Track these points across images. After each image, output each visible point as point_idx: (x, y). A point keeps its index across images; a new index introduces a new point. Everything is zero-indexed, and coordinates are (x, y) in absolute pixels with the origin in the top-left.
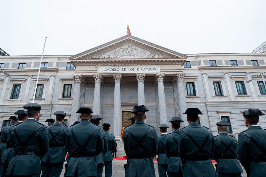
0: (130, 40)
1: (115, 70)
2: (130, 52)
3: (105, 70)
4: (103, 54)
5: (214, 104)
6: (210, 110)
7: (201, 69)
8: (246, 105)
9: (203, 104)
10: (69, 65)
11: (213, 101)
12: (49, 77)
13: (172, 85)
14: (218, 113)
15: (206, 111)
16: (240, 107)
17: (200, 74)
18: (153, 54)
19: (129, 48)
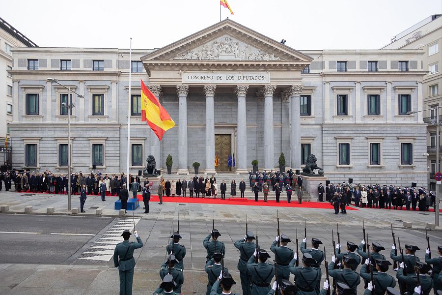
0: (230, 28)
1: (206, 78)
2: (229, 50)
3: (193, 77)
4: (189, 51)
5: (333, 127)
6: (327, 135)
7: (323, 75)
8: (375, 129)
9: (319, 127)
10: (135, 65)
11: (332, 123)
12: (108, 84)
13: (280, 100)
14: (336, 138)
15: (320, 136)
16: (366, 132)
17: (321, 83)
18: (262, 52)
19: (226, 42)
